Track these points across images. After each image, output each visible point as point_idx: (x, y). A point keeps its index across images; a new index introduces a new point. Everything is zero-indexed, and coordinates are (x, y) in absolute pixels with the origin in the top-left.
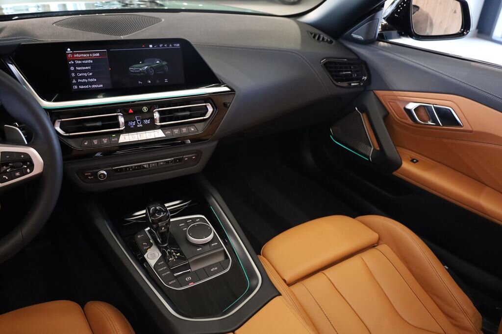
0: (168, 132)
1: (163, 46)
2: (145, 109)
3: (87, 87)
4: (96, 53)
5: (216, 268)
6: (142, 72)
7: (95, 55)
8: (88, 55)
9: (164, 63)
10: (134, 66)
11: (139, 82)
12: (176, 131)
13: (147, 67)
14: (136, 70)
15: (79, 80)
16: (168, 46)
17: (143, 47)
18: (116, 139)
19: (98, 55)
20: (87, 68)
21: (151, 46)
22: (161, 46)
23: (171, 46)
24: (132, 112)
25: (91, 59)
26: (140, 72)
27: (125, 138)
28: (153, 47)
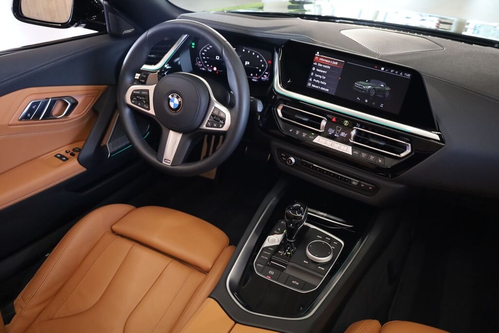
0: (356, 152)
1: (394, 72)
2: (346, 123)
3: (317, 87)
4: (336, 61)
5: (297, 284)
6: (364, 90)
7: (334, 63)
8: (329, 61)
9: (388, 89)
10: (360, 82)
11: (358, 98)
12: (364, 155)
13: (370, 87)
14: (360, 86)
15: (314, 80)
16: (399, 73)
17: (376, 68)
18: (312, 138)
19: (337, 63)
20: (324, 72)
21: (383, 69)
22: (392, 71)
23: (401, 74)
24: (335, 121)
25: (329, 66)
26: (362, 90)
27: (320, 140)
28: (384, 70)
